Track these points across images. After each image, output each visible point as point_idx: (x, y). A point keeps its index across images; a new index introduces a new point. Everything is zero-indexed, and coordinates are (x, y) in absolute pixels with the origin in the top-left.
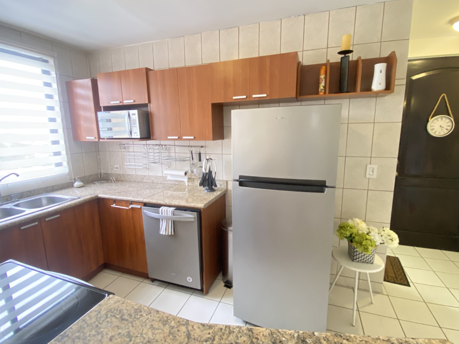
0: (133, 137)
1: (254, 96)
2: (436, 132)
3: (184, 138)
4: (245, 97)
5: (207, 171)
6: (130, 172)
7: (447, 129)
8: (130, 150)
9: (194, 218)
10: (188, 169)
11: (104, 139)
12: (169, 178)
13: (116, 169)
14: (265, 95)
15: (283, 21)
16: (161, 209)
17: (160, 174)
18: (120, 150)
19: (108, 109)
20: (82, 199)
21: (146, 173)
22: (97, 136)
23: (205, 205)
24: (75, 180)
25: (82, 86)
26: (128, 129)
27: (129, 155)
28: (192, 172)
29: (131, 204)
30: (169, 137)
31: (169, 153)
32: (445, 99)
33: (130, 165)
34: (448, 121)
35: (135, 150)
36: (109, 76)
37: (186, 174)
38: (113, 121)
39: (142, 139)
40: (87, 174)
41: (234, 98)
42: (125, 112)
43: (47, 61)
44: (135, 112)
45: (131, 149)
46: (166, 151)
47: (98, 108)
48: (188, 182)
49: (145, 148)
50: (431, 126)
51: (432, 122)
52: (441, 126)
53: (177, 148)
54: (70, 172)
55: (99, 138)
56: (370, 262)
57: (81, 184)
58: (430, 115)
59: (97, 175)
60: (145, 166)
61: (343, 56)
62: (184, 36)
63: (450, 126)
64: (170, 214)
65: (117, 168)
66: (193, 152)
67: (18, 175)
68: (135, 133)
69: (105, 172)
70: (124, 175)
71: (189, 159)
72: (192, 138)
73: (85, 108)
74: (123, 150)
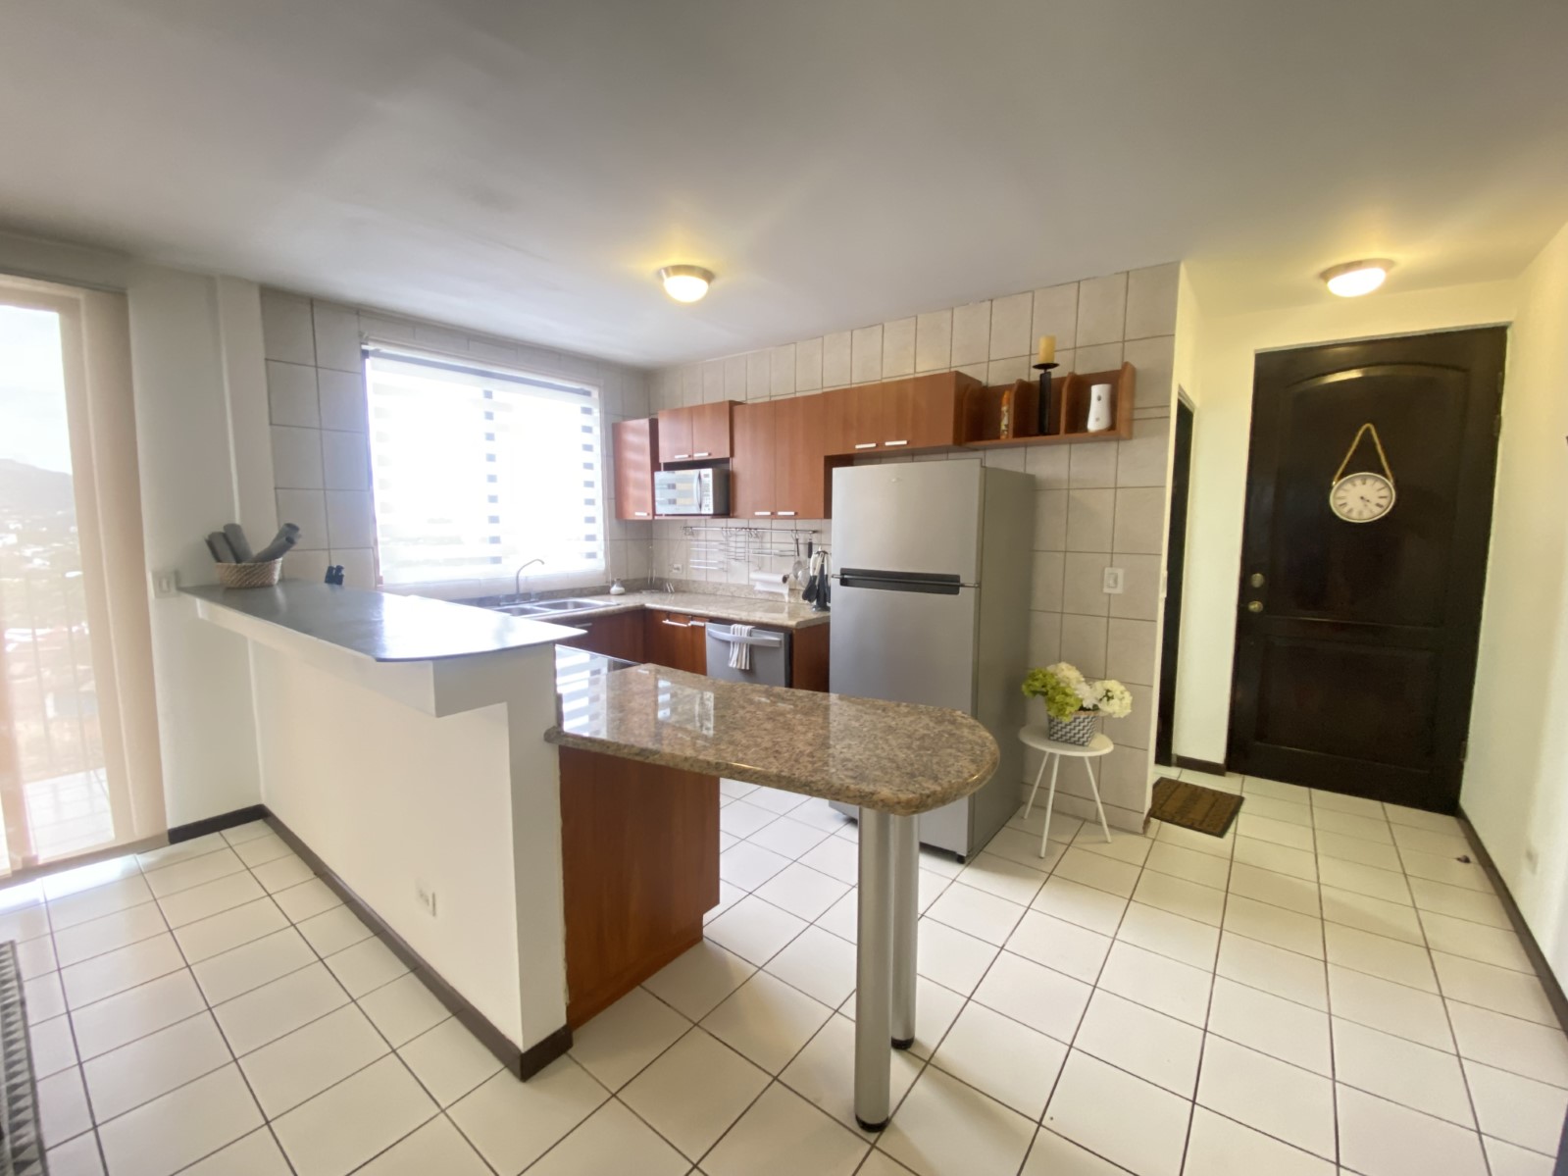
0: (703, 512)
1: (887, 444)
2: (1351, 511)
3: (780, 513)
4: (874, 445)
5: (817, 573)
6: (695, 577)
7: (1378, 505)
8: (700, 538)
9: (780, 642)
10: (789, 571)
11: (661, 515)
12: (759, 587)
13: (676, 571)
14: (905, 442)
15: (956, 311)
16: (732, 626)
17: (744, 582)
18: (684, 537)
19: (671, 467)
20: (622, 606)
21: (723, 579)
22: (651, 511)
23: (798, 624)
24: (613, 583)
25: (637, 431)
26: (696, 501)
27: (698, 546)
28: (796, 577)
29: (692, 620)
30: (757, 513)
31: (761, 542)
32: (1371, 436)
33: (699, 564)
34: (1379, 485)
35: (709, 538)
36: (676, 413)
37: (785, 579)
38: (679, 486)
39: (716, 515)
40: (631, 577)
41: (858, 447)
42: (694, 473)
43: (588, 394)
44: (709, 471)
45: (702, 536)
46: (758, 540)
47: (656, 466)
48: (789, 595)
49: (725, 533)
50: (1340, 498)
51: (1339, 488)
52: (1362, 498)
53: (774, 534)
54: (606, 569)
55: (654, 514)
56: (1078, 741)
57: (622, 589)
58: (1334, 473)
59: (646, 579)
60: (721, 566)
61: (1042, 371)
62: (795, 343)
63: (1385, 497)
64: (745, 635)
65: (678, 569)
66: (800, 541)
67: (543, 563)
68: (707, 506)
69: (658, 576)
70: (687, 582)
71: (793, 553)
72: (792, 513)
73: (638, 467)
74: (689, 537)
